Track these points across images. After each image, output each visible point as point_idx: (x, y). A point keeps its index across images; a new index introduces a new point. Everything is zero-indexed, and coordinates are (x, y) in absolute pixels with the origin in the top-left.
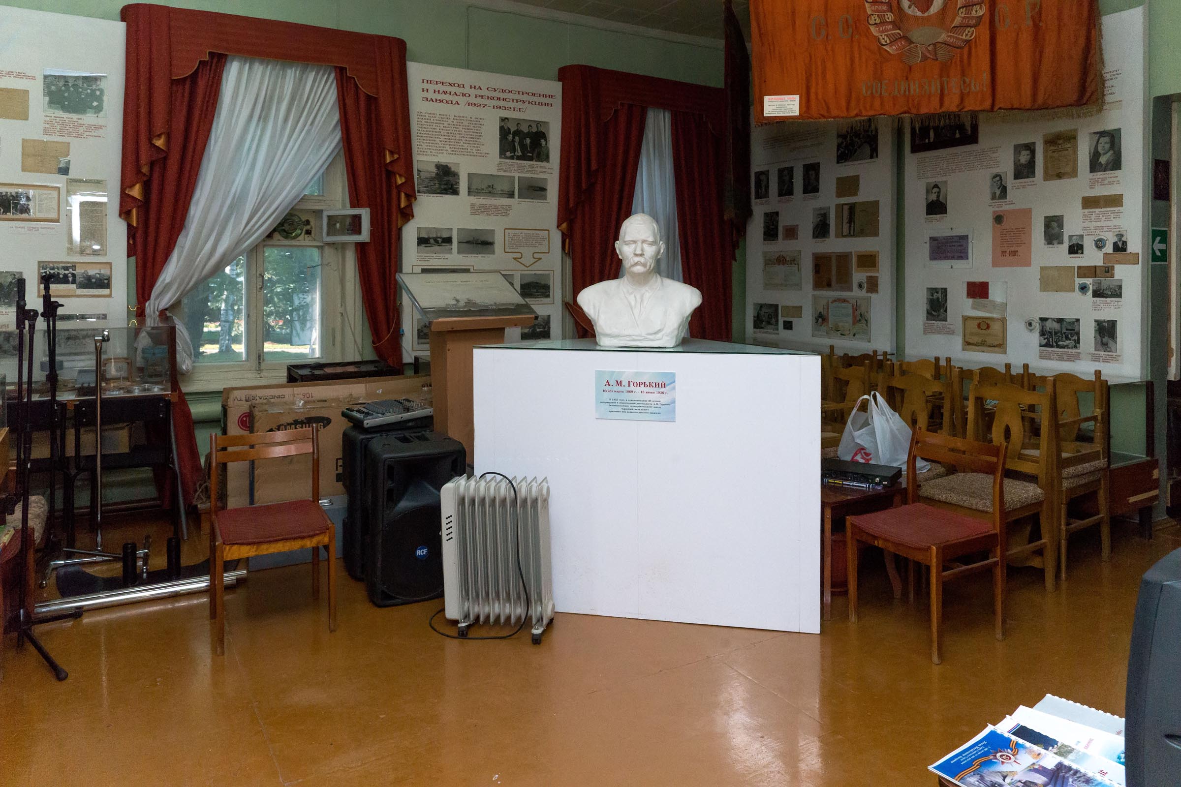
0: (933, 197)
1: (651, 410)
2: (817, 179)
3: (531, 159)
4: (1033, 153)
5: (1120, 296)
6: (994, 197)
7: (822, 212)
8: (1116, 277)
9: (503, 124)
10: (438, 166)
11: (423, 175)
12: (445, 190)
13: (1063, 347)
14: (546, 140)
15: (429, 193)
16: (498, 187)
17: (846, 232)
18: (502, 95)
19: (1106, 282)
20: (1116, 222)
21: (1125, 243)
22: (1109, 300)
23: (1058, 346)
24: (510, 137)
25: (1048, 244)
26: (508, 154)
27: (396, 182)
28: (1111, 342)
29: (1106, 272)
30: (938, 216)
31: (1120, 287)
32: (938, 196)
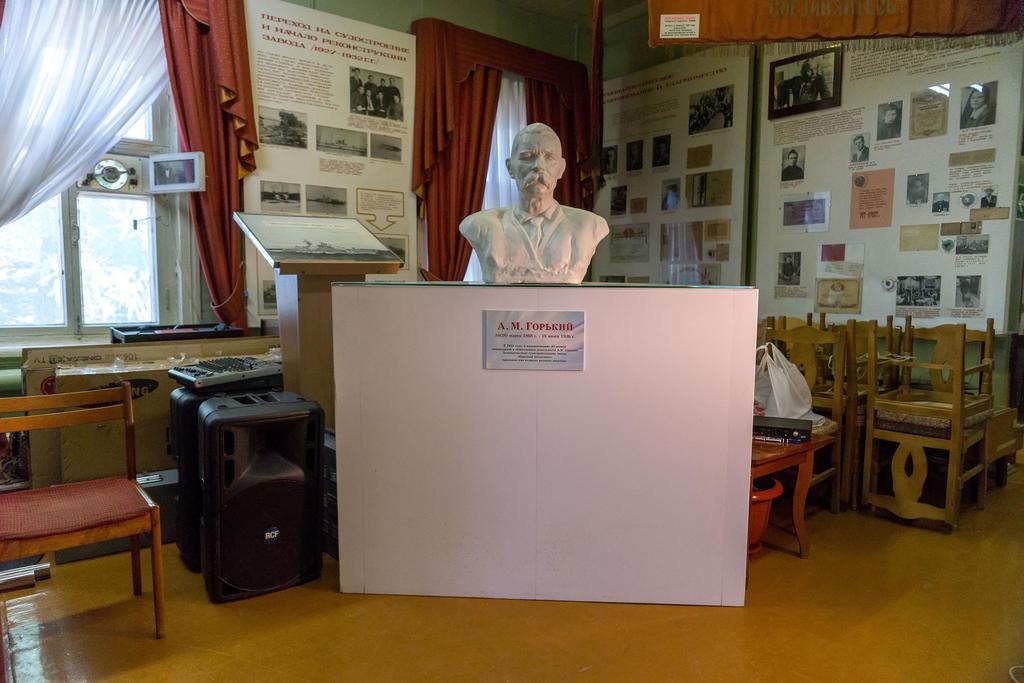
0: (790, 162)
1: (554, 357)
2: (668, 151)
3: (384, 115)
4: (899, 112)
5: (986, 251)
6: (854, 158)
7: (672, 183)
8: (984, 232)
9: (353, 74)
10: (283, 115)
11: (266, 123)
12: (291, 141)
13: (922, 304)
14: (399, 97)
15: (273, 143)
16: (350, 143)
17: (696, 202)
18: (352, 43)
19: (971, 239)
20: (985, 177)
21: (994, 198)
22: (973, 256)
23: (916, 304)
24: (362, 90)
25: (912, 203)
26: (360, 108)
27: (234, 126)
28: (973, 297)
29: (972, 228)
30: (794, 181)
31: (986, 243)
32: (795, 162)
